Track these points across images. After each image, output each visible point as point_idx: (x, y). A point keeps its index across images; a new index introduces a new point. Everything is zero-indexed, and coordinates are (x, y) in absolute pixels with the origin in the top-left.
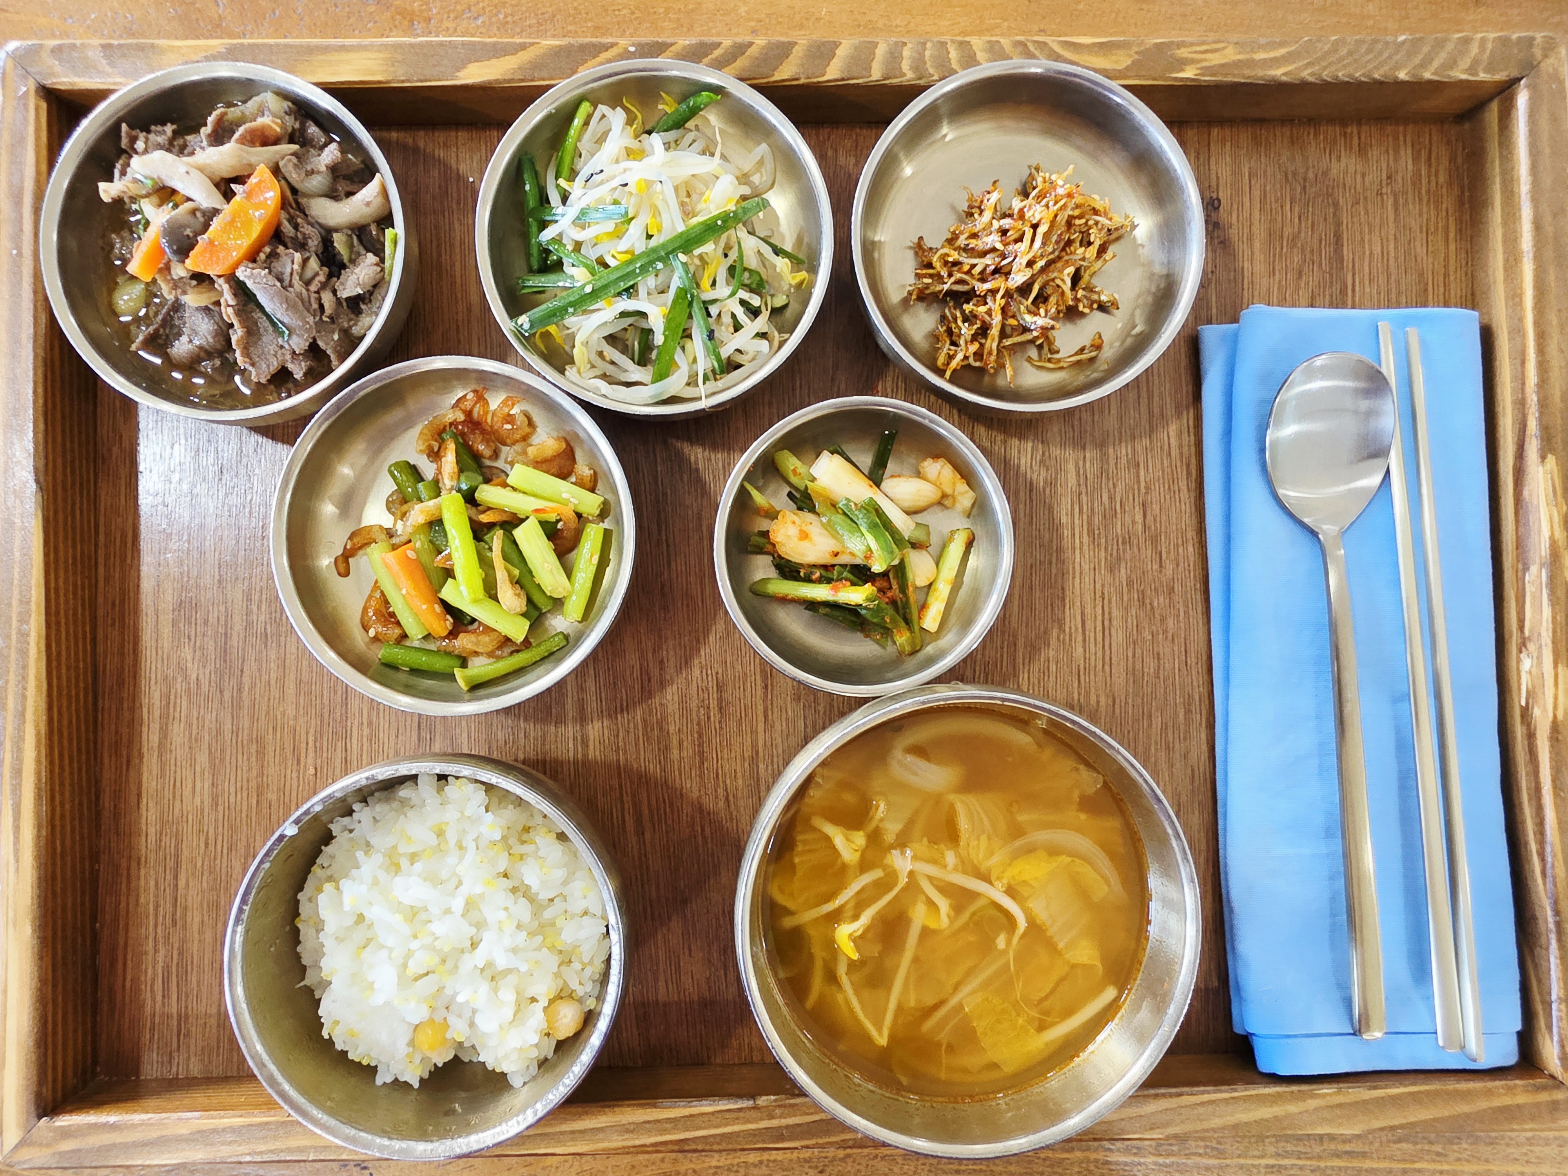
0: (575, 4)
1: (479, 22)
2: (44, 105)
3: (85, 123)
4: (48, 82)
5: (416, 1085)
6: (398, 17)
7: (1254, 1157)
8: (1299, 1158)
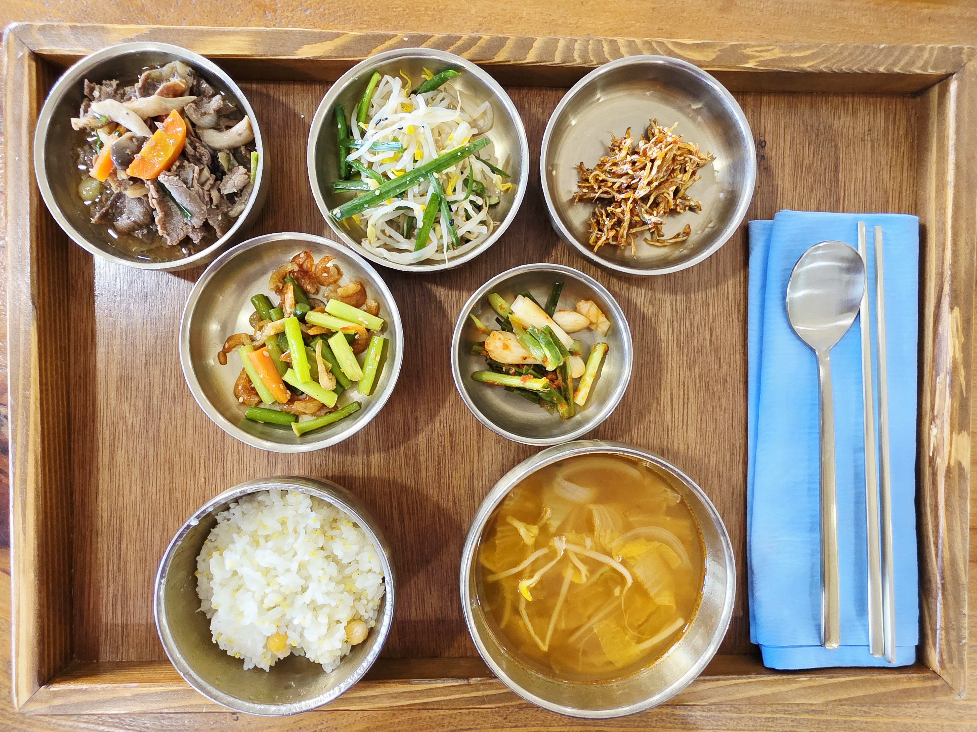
0: (369, 3)
1: (308, 13)
2: (34, 64)
3: (61, 79)
4: (36, 49)
5: (268, 670)
6: (256, 8)
7: (759, 712)
8: (785, 714)
